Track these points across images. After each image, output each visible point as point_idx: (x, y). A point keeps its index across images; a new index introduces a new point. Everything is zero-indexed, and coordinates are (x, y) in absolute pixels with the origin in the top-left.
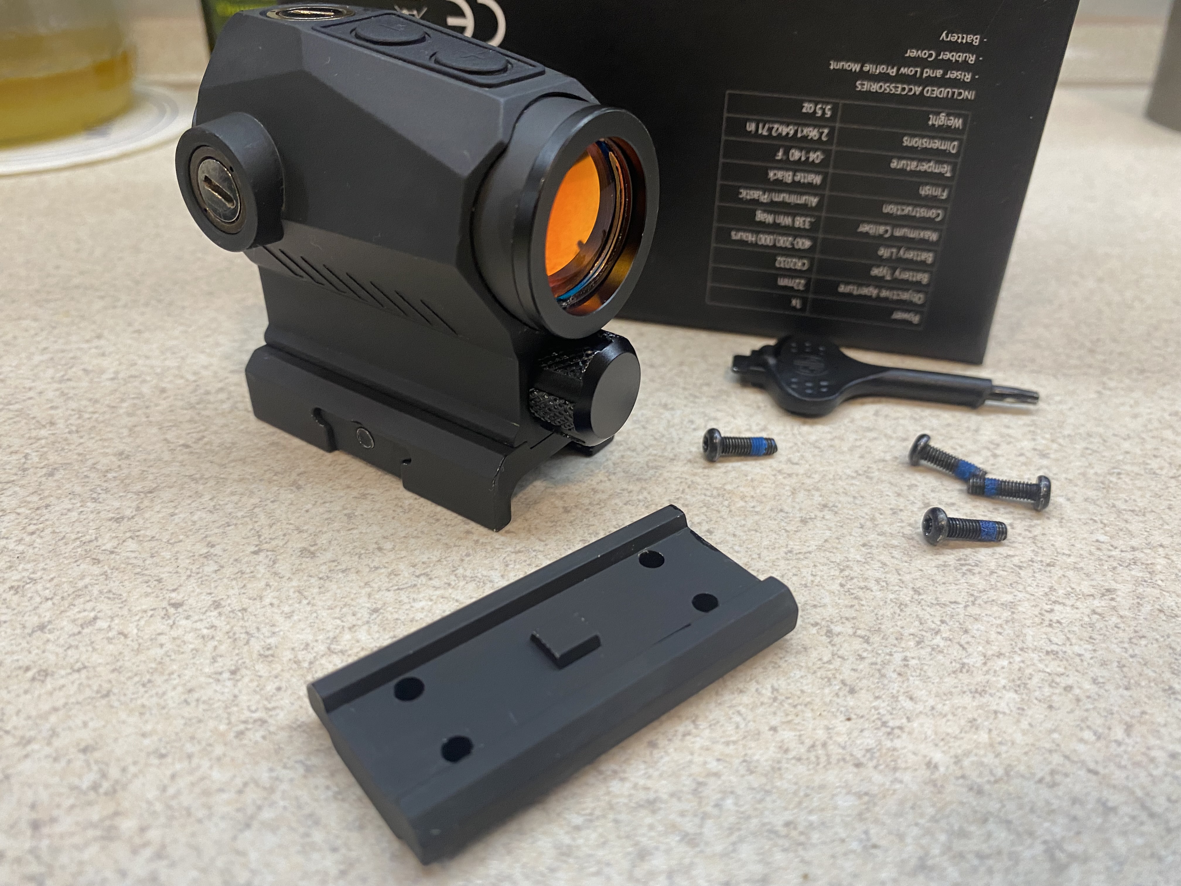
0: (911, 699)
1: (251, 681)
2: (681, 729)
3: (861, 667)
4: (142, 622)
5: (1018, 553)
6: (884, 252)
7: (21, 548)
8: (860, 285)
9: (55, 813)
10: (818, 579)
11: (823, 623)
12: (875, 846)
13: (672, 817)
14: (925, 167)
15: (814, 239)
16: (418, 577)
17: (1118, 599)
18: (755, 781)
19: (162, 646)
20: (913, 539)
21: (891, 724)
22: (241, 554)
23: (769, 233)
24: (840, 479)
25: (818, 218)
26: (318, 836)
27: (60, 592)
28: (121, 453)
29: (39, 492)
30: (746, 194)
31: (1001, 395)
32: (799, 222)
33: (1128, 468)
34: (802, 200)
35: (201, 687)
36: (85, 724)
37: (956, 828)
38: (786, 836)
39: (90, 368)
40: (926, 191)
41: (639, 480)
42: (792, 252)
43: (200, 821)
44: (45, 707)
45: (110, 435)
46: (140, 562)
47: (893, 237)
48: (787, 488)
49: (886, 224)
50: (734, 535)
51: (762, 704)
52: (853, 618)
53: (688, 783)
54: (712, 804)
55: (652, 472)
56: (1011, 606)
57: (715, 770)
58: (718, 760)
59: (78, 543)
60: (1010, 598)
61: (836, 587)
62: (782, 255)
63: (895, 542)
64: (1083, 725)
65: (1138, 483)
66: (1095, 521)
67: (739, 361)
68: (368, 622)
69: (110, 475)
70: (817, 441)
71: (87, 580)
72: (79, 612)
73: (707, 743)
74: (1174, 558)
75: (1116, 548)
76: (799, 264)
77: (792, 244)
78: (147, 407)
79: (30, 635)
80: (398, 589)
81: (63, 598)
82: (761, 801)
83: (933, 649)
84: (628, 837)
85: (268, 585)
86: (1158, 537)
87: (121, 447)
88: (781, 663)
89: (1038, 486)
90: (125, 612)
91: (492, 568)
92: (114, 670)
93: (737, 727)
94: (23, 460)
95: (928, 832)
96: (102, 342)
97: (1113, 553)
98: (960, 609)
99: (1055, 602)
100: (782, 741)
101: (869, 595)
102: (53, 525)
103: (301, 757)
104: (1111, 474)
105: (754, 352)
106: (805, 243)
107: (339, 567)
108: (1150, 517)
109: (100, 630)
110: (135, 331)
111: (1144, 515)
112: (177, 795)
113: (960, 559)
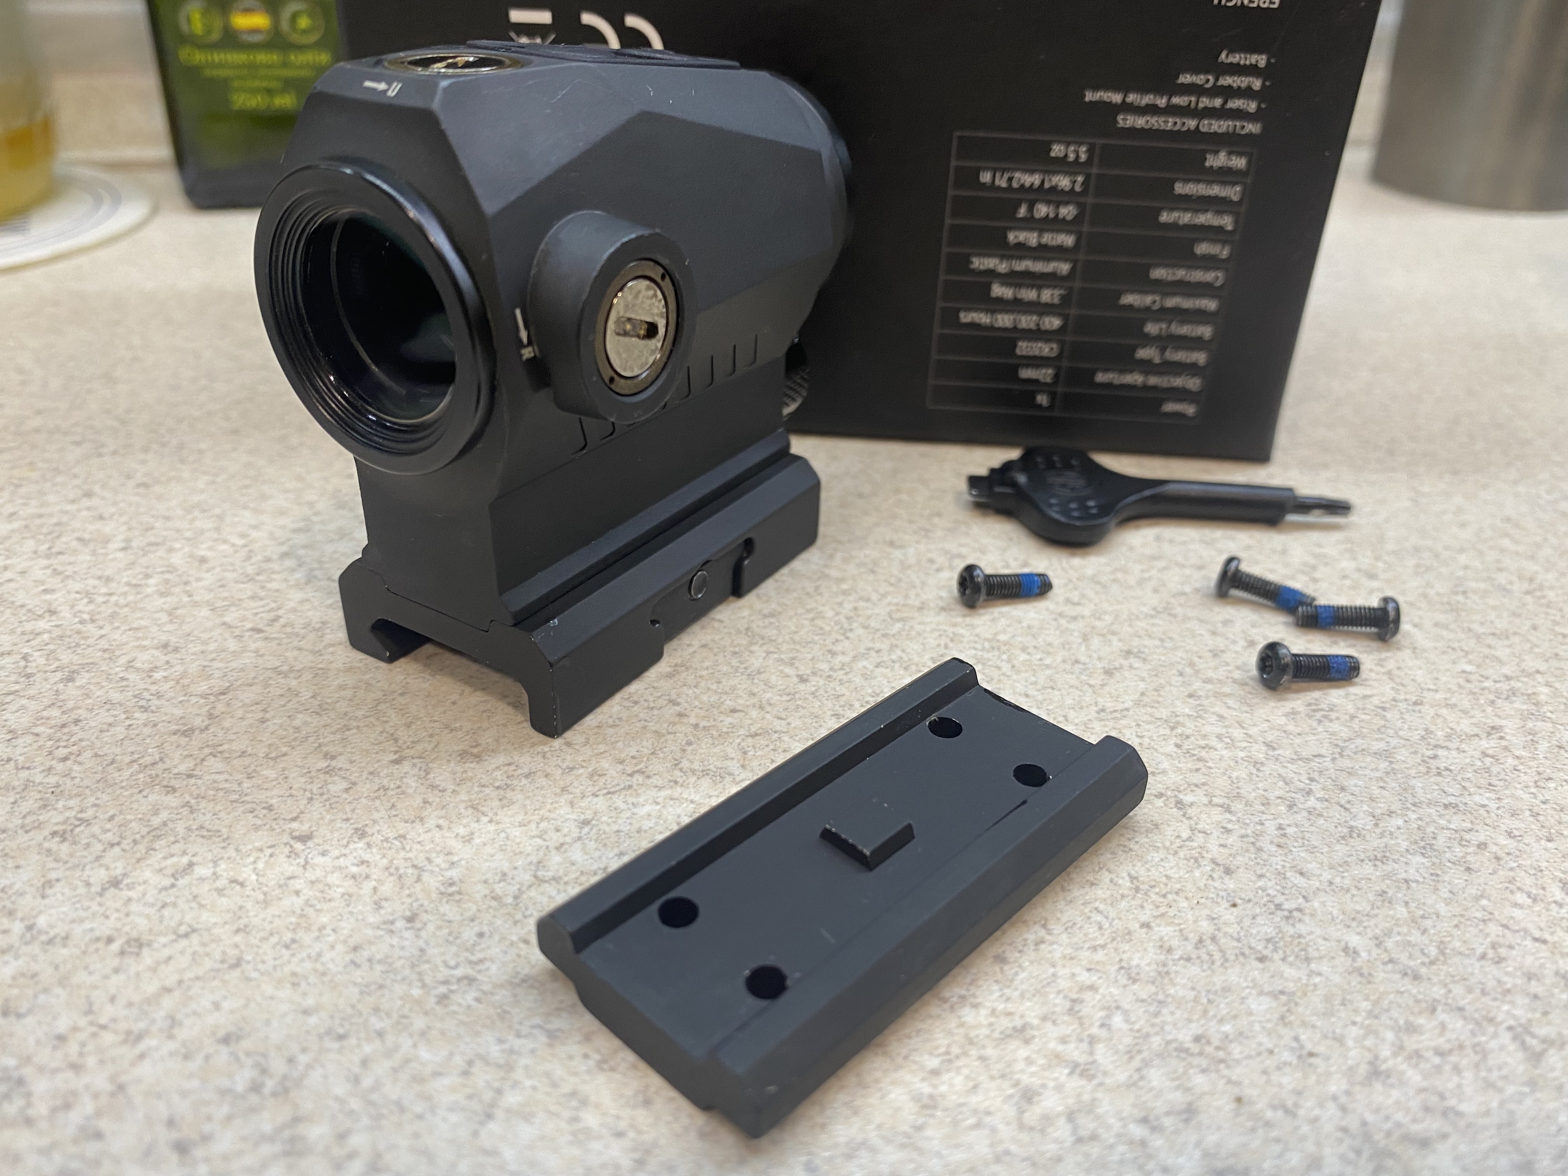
0: (1302, 874)
1: (439, 928)
2: (1031, 937)
3: (1230, 841)
4: (260, 865)
5: (1375, 692)
6: (1151, 328)
7: (53, 780)
8: (1122, 372)
9: (207, 1128)
10: (1147, 740)
11: (1169, 793)
12: (1311, 1055)
13: (1052, 1045)
14: (1202, 219)
15: (1064, 317)
16: (631, 775)
17: (1508, 737)
18: (1144, 991)
19: (297, 893)
20: (1246, 684)
21: (1286, 906)
22: (376, 766)
23: (1009, 312)
24: (1138, 618)
25: (1070, 290)
26: (591, 1120)
27: (128, 833)
28: (165, 646)
29: (59, 704)
30: (977, 263)
31: (1305, 506)
32: (1046, 296)
33: (1473, 585)
34: (1049, 267)
35: (370, 943)
36: (217, 1006)
37: (1401, 1022)
38: (1201, 1054)
39: (87, 536)
40: (1201, 249)
41: (885, 636)
42: (1037, 334)
43: (420, 1117)
44: (151, 988)
45: (143, 623)
46: (235, 787)
47: (1163, 310)
48: (1076, 634)
49: (1152, 293)
50: (1027, 696)
51: (1123, 896)
52: (1204, 784)
53: (1060, 1004)
54: (1098, 1024)
55: (898, 625)
56: (1387, 755)
57: (1088, 983)
58: (1089, 970)
59: (136, 766)
60: (1382, 745)
61: (1170, 749)
62: (1024, 339)
63: (1227, 690)
64: (1511, 886)
65: (1491, 602)
66: (1454, 649)
67: (974, 481)
68: (580, 838)
69: (157, 675)
70: (1094, 575)
71: (164, 815)
72: (165, 858)
73: (1069, 951)
74: (1558, 685)
75: (1487, 678)
76: (1046, 349)
77: (1037, 324)
78: (186, 583)
79: (101, 895)
80: (609, 793)
81: (135, 842)
82: (1157, 1014)
83: (1310, 813)
84: (1003, 1076)
85: (425, 802)
86: (1531, 663)
87: (164, 638)
88: (1132, 845)
89: (1384, 611)
90: (231, 852)
91: (726, 758)
92: (238, 931)
93: (1100, 928)
94: (23, 663)
95: (1370, 1031)
96: (94, 502)
97: (1486, 684)
98: (1328, 763)
99: (1436, 746)
100: (1161, 939)
101: (1214, 755)
102: (92, 746)
103: (537, 1020)
104: (1456, 593)
105: (995, 470)
106: (1053, 323)
107: (520, 771)
108: (1516, 639)
109: (202, 879)
110: (139, 485)
111: (1507, 637)
112: (377, 1086)
113: (1310, 705)
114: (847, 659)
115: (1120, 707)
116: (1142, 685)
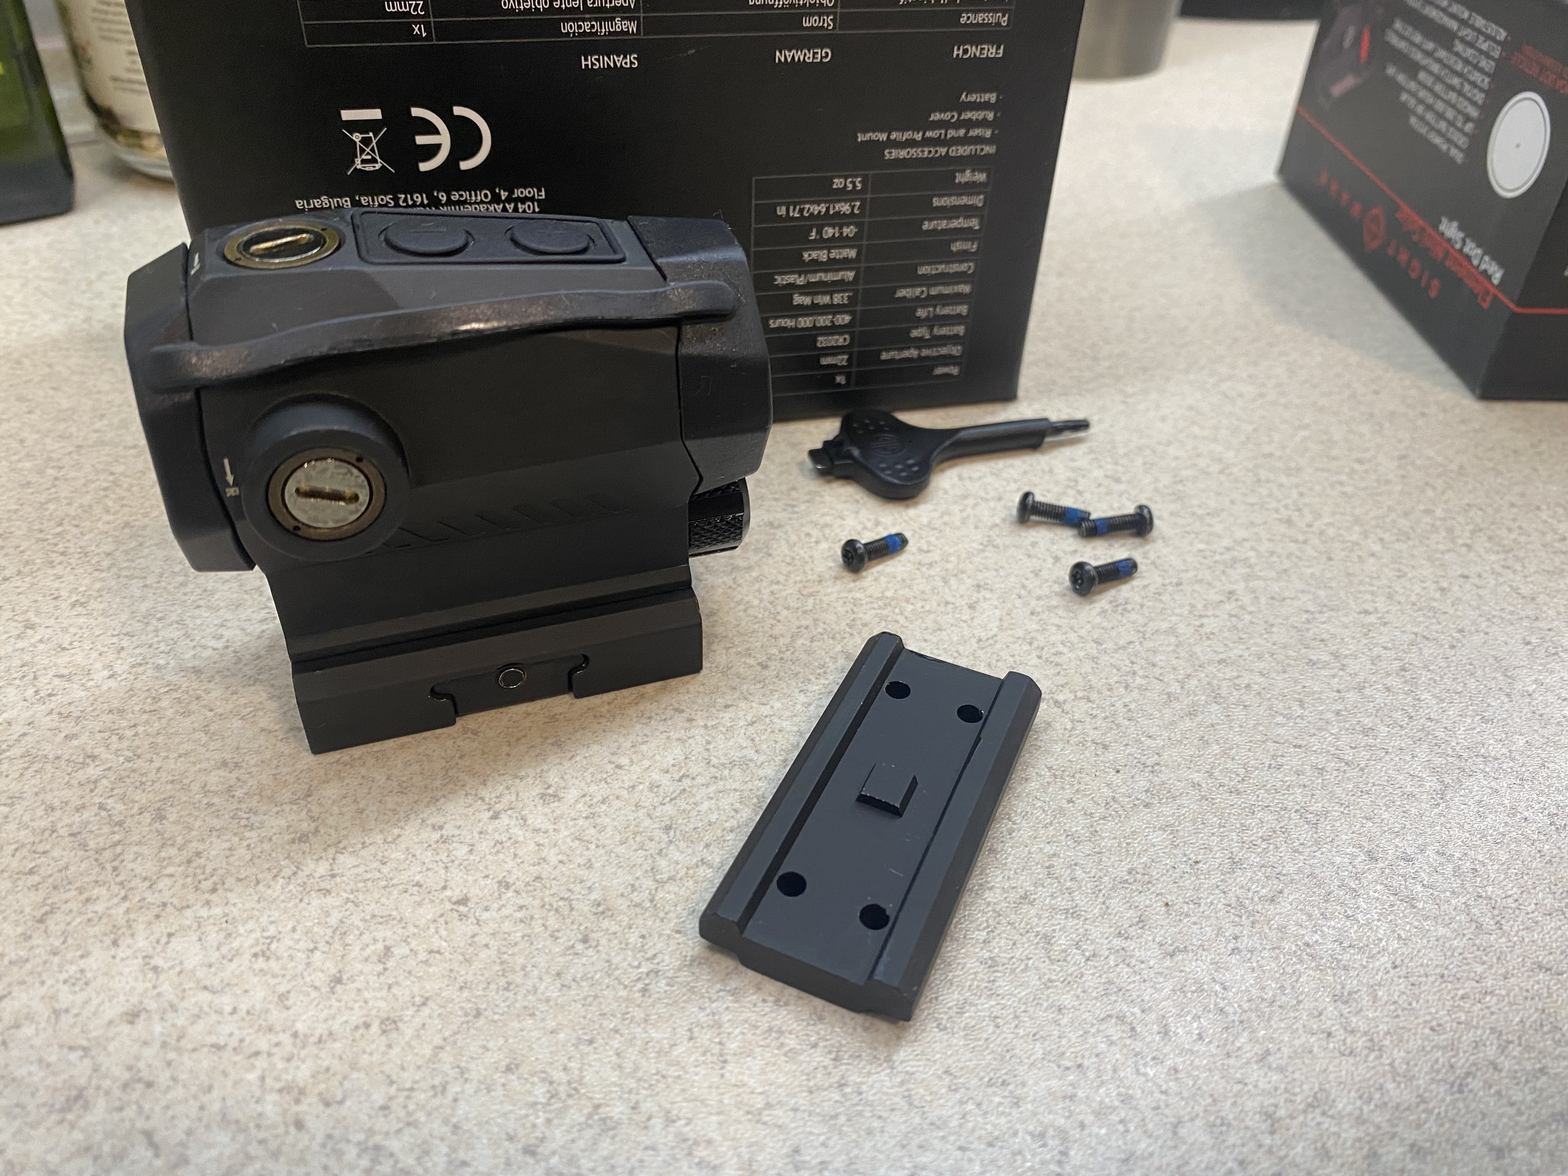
0: (1150, 737)
1: (610, 941)
2: (1004, 829)
3: (1099, 724)
4: (443, 933)
5: (1151, 580)
6: (921, 313)
7: (218, 911)
8: (901, 349)
9: (538, 1133)
12: (1197, 862)
13: (1047, 902)
14: (955, 224)
15: (853, 313)
16: (680, 780)
17: (1241, 598)
18: (1087, 848)
19: (487, 946)
20: (1064, 595)
21: (1149, 763)
22: (480, 825)
23: (808, 315)
24: (973, 555)
25: (856, 292)
27: (317, 938)
30: (780, 280)
31: (1059, 429)
32: (838, 299)
33: (1184, 473)
34: (838, 276)
35: (566, 967)
38: (1135, 881)
39: (64, 671)
40: (956, 247)
42: (833, 329)
45: (185, 747)
46: (378, 875)
47: (930, 297)
48: (937, 578)
49: (920, 286)
50: (925, 640)
51: (1048, 783)
52: (1067, 684)
53: (1041, 872)
54: (1068, 879)
55: (811, 601)
56: (1172, 631)
57: (1051, 852)
58: (1049, 843)
59: (281, 880)
60: (1167, 624)
61: (1035, 661)
62: (823, 335)
63: (1054, 603)
64: (1272, 712)
65: (1200, 485)
66: (1188, 533)
67: (816, 456)
68: (671, 842)
69: (238, 794)
70: (930, 522)
71: (336, 914)
72: (362, 949)
73: (1031, 833)
75: (1215, 552)
76: (840, 340)
77: (832, 322)
79: (333, 993)
80: (671, 800)
81: (328, 943)
82: (1100, 863)
83: (1140, 689)
84: (1028, 932)
85: (538, 845)
86: (1238, 533)
88: (1040, 744)
90: (413, 929)
93: (1044, 810)
94: (104, 813)
95: (1223, 837)
97: (1216, 558)
98: (1138, 647)
99: (1201, 616)
100: (1083, 808)
101: (1064, 658)
102: (228, 872)
103: (718, 986)
104: (1176, 483)
105: (826, 443)
106: (844, 319)
107: (595, 800)
108: (1224, 515)
109: (405, 957)
111: (1218, 515)
112: (637, 1069)
113: (1111, 602)
115: (990, 634)
116: (997, 613)
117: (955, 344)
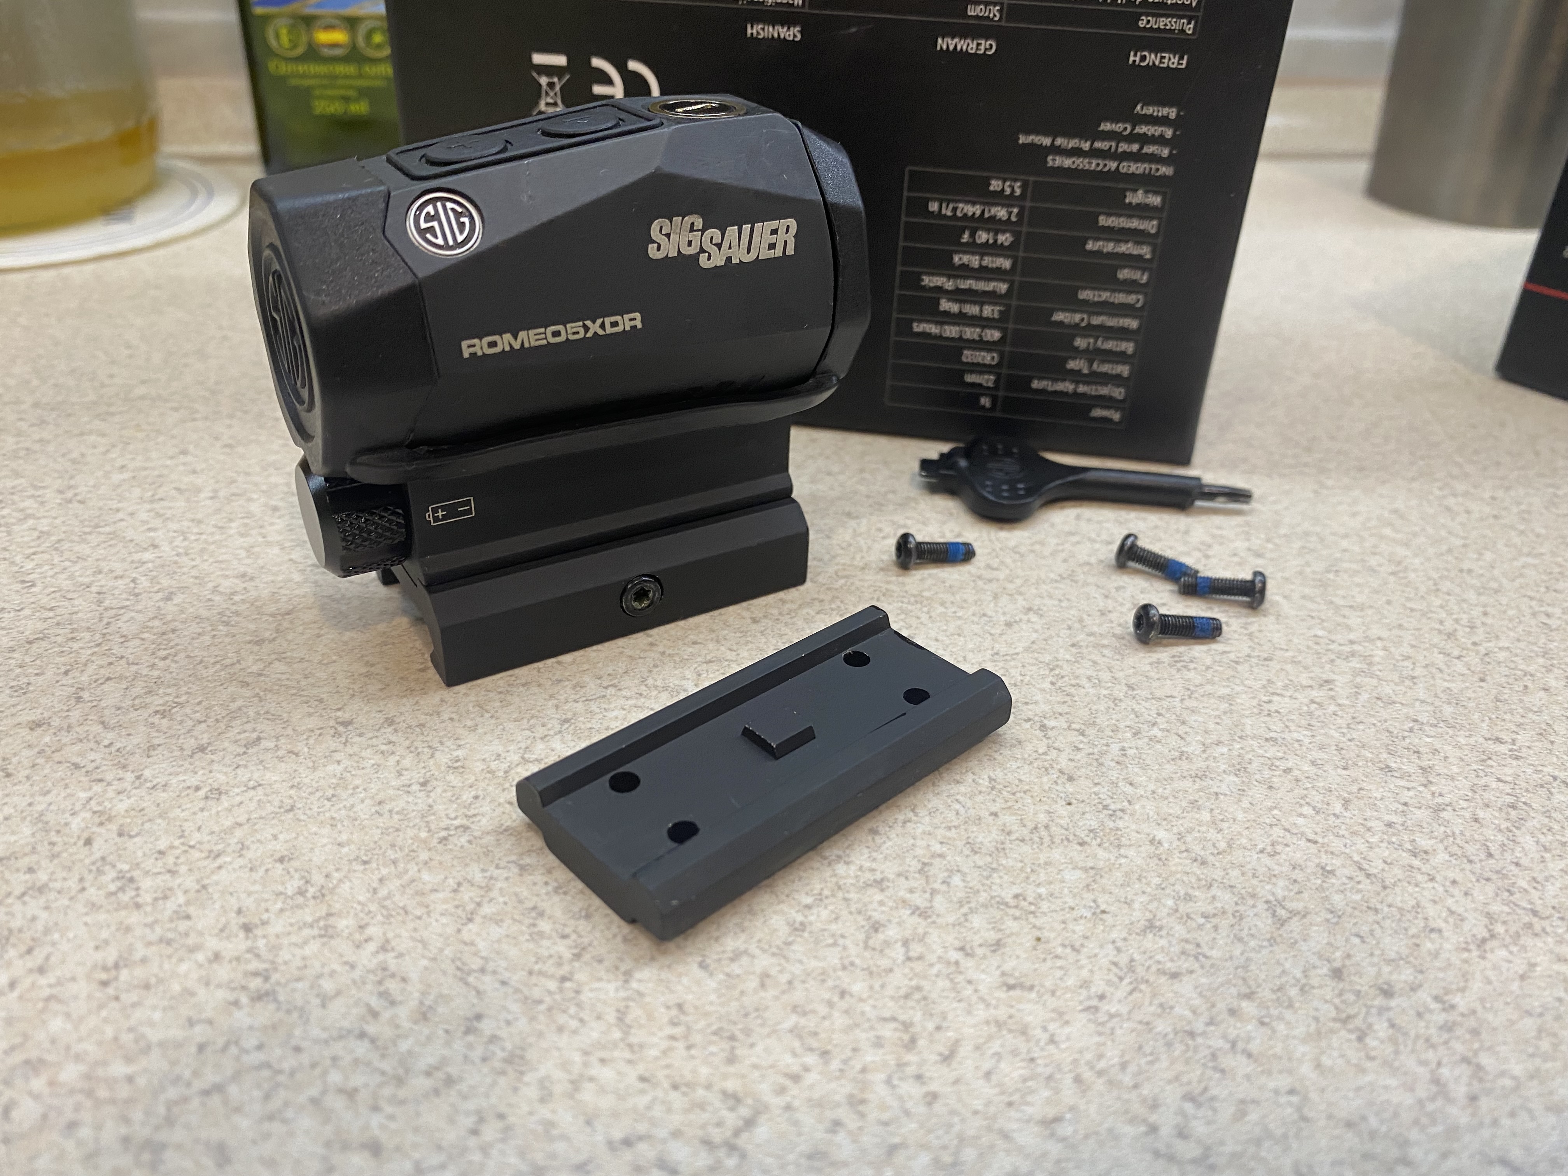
0: (1131, 784)
1: (445, 791)
2: (901, 817)
3: (1078, 757)
4: (311, 741)
5: (1233, 649)
6: (1080, 343)
7: (155, 673)
8: (1055, 380)
9: (265, 916)
10: (1028, 678)
11: (1036, 718)
12: (1104, 912)
13: (902, 893)
14: (1123, 248)
15: (1004, 330)
16: (606, 688)
17: (1337, 689)
18: (982, 860)
19: (339, 762)
20: (1123, 638)
21: (1112, 807)
22: (406, 672)
23: (954, 324)
24: (1044, 582)
25: (1008, 306)
26: (545, 926)
27: (213, 714)
28: (243, 576)
29: (160, 617)
30: (928, 281)
31: (1212, 494)
32: (988, 311)
33: (1346, 565)
34: (990, 286)
35: (391, 799)
36: (275, 837)
37: (1182, 893)
38: (1016, 907)
39: (183, 487)
40: (1124, 274)
41: (829, 589)
42: (980, 344)
43: (420, 918)
44: (228, 823)
45: (225, 557)
46: (294, 684)
47: (1089, 326)
48: (989, 593)
49: (1082, 312)
50: (937, 640)
51: (980, 792)
52: (1067, 713)
53: (915, 865)
54: (940, 881)
55: (842, 581)
56: (1229, 699)
57: (939, 852)
58: (941, 843)
59: (218, 666)
60: (1227, 691)
61: (1047, 685)
62: (969, 348)
63: (1105, 642)
64: (1302, 802)
65: (1357, 580)
66: (1313, 617)
67: (926, 464)
68: (560, 732)
69: (237, 598)
70: (1016, 547)
71: (239, 703)
72: (239, 733)
73: (929, 828)
74: (1393, 650)
75: (1333, 642)
76: (987, 358)
77: (980, 336)
78: (261, 527)
79: (191, 757)
80: (587, 700)
81: (217, 721)
82: (988, 878)
83: (1151, 739)
84: (859, 912)
85: (442, 701)
86: (1375, 631)
87: (242, 569)
88: (997, 755)
89: (1252, 582)
90: (289, 731)
91: (684, 678)
92: (292, 787)
93: (957, 814)
94: (132, 585)
95: (1154, 898)
96: (189, 458)
97: (1331, 647)
98: (1177, 703)
99: (1273, 694)
100: (1004, 825)
101: (1082, 691)
102: (186, 649)
103: (513, 858)
104: (1328, 571)
105: (942, 455)
106: (994, 335)
108: (1370, 612)
109: (267, 750)
110: (226, 446)
111: (1362, 610)
112: (389, 897)
113: (1174, 657)
114: (794, 607)
115: (1012, 651)
116: (1035, 635)
117: (1118, 386)
